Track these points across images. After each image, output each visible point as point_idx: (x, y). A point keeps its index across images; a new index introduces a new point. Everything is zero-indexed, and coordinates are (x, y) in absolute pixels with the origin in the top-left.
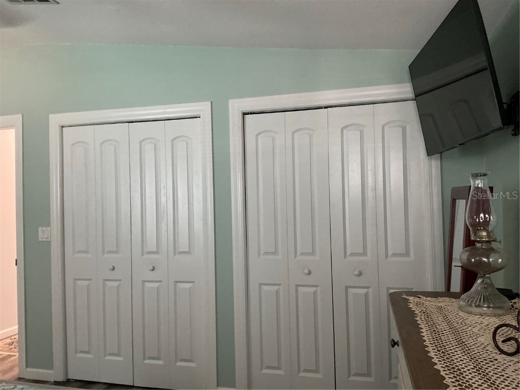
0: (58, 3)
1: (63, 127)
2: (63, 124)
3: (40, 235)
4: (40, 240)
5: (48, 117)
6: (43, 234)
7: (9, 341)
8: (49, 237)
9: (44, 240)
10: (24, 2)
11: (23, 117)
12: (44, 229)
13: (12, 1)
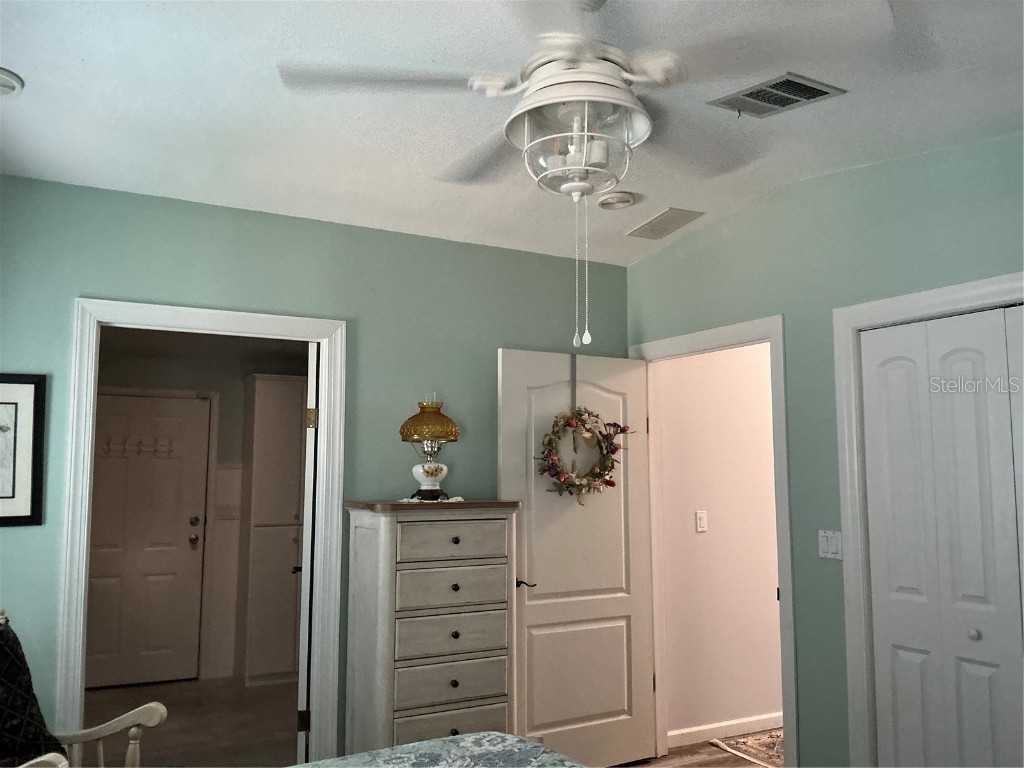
0: (845, 92)
1: (860, 331)
2: (860, 325)
3: (822, 547)
4: (822, 555)
5: (831, 314)
6: (827, 544)
7: (765, 739)
8: (840, 549)
9: (830, 556)
10: (781, 108)
11: (784, 319)
12: (830, 533)
13: (759, 113)
